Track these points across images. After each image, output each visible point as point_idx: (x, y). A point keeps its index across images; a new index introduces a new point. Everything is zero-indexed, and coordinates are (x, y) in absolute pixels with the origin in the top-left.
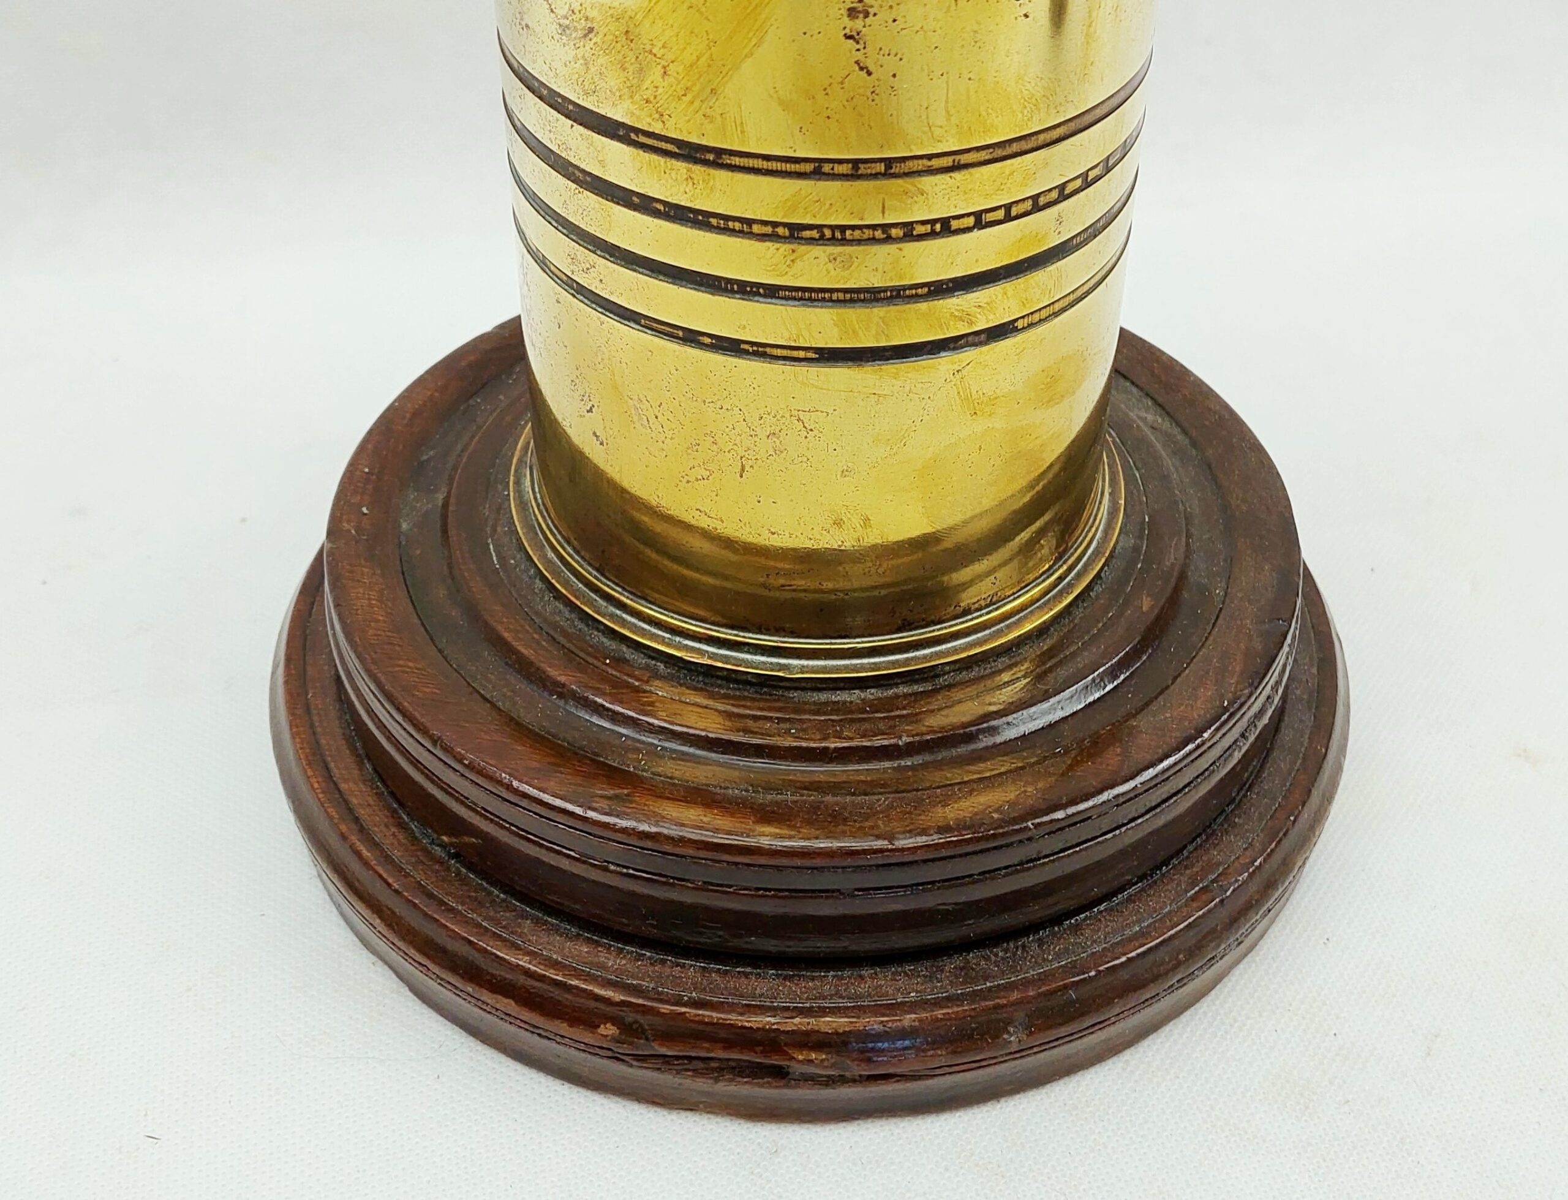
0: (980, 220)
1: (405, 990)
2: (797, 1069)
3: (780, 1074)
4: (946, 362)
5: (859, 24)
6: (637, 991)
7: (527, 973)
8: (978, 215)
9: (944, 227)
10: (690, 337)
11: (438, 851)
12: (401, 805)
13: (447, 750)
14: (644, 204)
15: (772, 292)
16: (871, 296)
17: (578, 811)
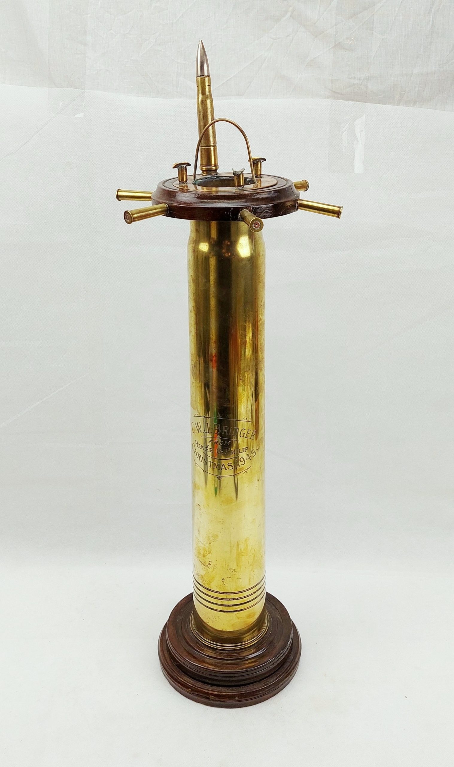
0: (237, 599)
1: (169, 683)
2: (210, 698)
3: (209, 699)
4: (235, 613)
5: (223, 580)
6: (194, 685)
7: (182, 681)
8: (237, 598)
9: (233, 599)
10: (207, 607)
11: (174, 664)
12: (172, 658)
13: (177, 651)
14: (203, 593)
15: (215, 604)
16: (226, 606)
17: (189, 661)
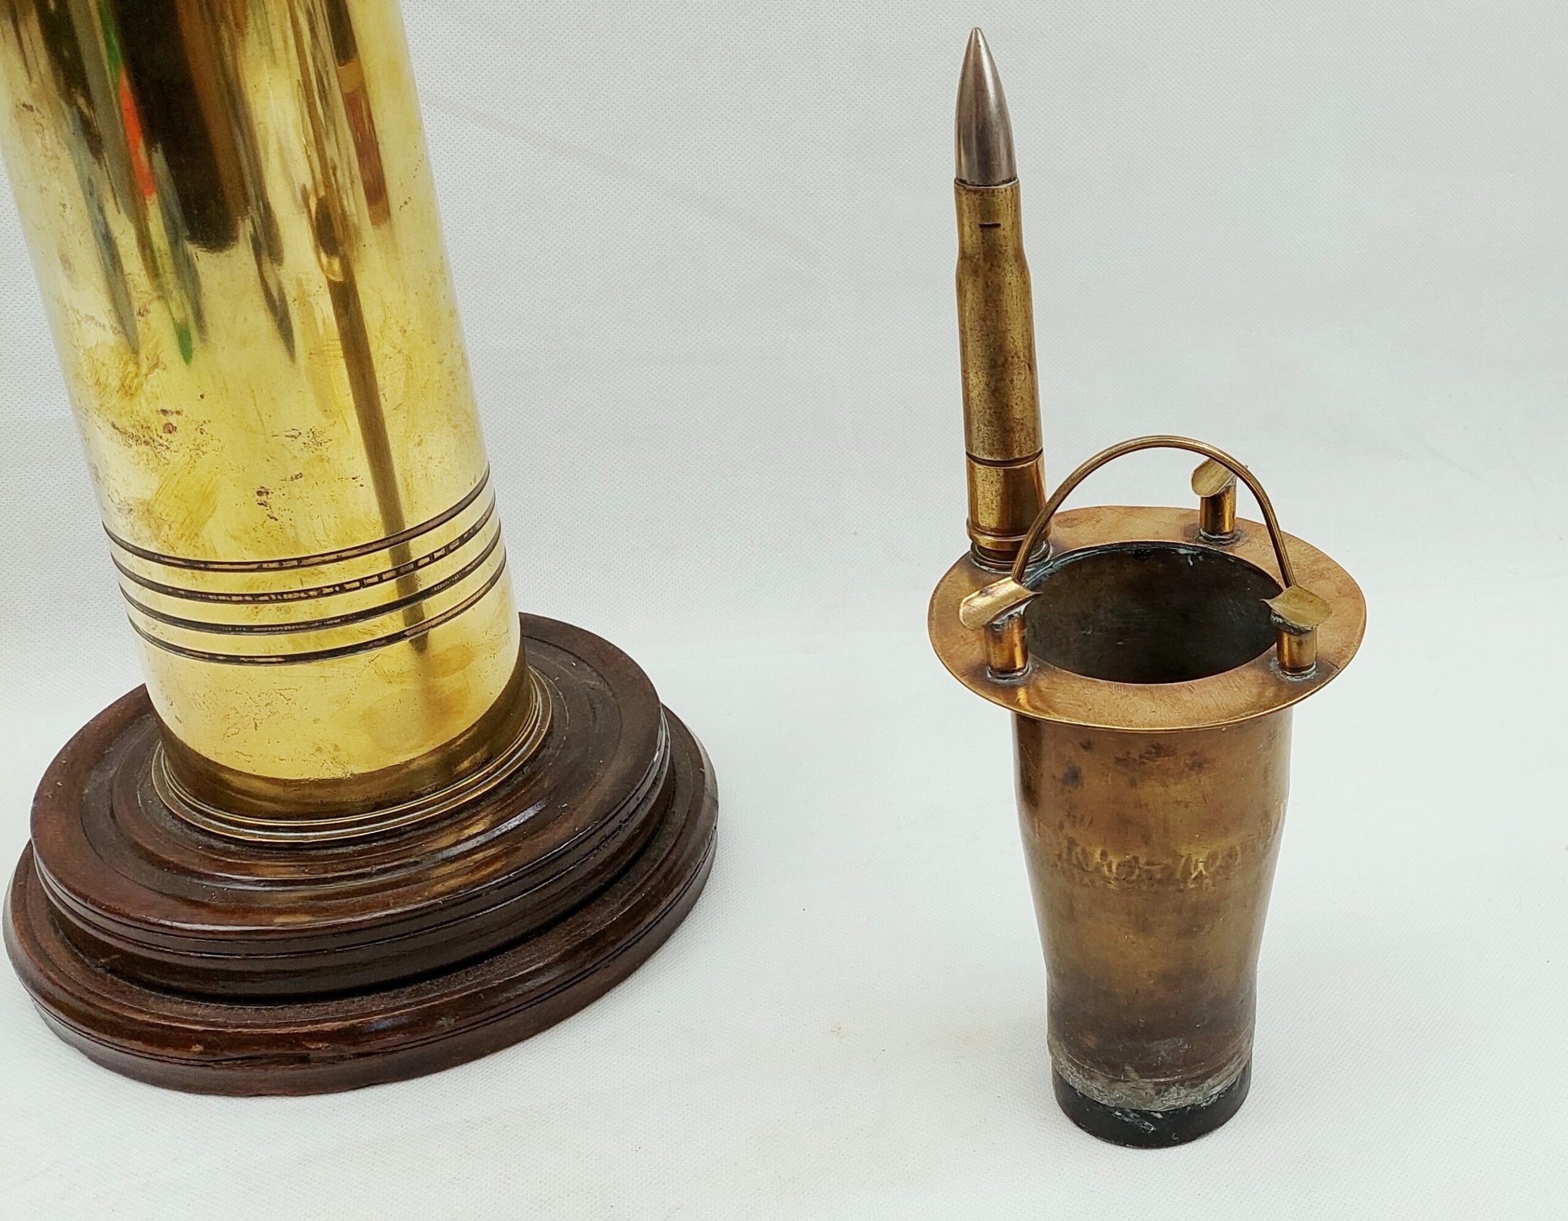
0: (363, 583)
1: (86, 1059)
2: (313, 1055)
3: (304, 1060)
4: (362, 656)
5: (264, 498)
6: (213, 1024)
7: (148, 1024)
8: (361, 581)
9: (341, 588)
11: (100, 970)
12: (80, 950)
13: (93, 903)
15: (250, 629)
16: (308, 626)
17: (168, 923)
